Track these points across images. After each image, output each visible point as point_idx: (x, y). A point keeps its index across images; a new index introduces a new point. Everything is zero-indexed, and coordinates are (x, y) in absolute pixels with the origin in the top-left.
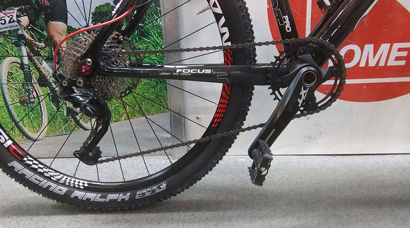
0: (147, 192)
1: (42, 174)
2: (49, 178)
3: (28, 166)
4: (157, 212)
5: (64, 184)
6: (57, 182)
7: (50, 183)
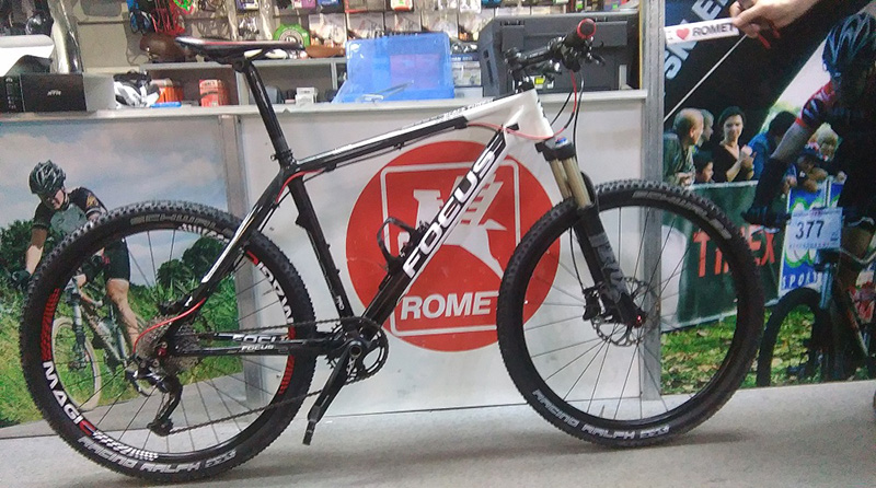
0: (216, 460)
1: (111, 448)
2: (118, 452)
3: (97, 441)
4: (226, 480)
5: (133, 457)
6: (127, 455)
7: (120, 457)
